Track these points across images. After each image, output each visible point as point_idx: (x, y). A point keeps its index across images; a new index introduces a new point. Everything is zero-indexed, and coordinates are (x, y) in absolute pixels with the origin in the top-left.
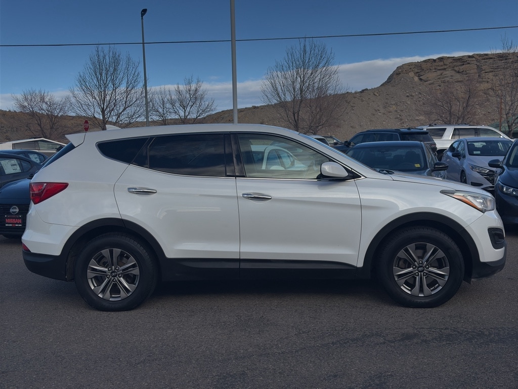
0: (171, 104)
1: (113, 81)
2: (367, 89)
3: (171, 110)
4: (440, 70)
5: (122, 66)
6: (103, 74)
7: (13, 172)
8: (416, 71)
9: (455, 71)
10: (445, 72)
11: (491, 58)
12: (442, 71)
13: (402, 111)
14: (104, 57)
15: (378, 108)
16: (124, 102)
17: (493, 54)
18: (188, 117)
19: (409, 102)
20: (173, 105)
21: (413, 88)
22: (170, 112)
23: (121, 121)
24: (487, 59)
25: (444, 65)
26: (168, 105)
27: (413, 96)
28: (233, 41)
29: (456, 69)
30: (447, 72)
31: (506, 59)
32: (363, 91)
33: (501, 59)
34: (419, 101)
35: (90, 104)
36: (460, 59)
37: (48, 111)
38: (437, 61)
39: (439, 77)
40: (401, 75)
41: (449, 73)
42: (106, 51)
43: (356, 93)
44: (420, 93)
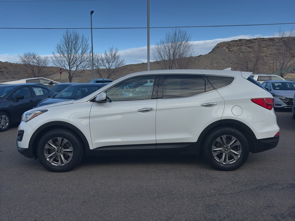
0: (102, 61)
1: (75, 48)
2: (201, 55)
3: (102, 64)
4: (239, 46)
5: (80, 41)
6: (70, 45)
7: (40, 94)
8: (227, 46)
9: (247, 46)
10: (242, 47)
11: (266, 40)
12: (240, 47)
13: (219, 66)
14: (71, 36)
15: (207, 65)
16: (80, 60)
17: (267, 38)
18: (111, 68)
19: (223, 62)
20: (103, 62)
21: (225, 55)
22: (101, 65)
23: (78, 69)
24: (264, 40)
25: (242, 43)
26: (100, 62)
27: (226, 59)
28: (148, 28)
29: (248, 45)
30: (243, 47)
31: (273, 41)
32: (200, 56)
33: (271, 40)
34: (228, 62)
35: (63, 60)
36: (249, 41)
37: (37, 63)
38: (238, 41)
39: (239, 49)
40: (219, 48)
41: (244, 47)
42: (72, 33)
43: (196, 57)
44: (229, 58)
